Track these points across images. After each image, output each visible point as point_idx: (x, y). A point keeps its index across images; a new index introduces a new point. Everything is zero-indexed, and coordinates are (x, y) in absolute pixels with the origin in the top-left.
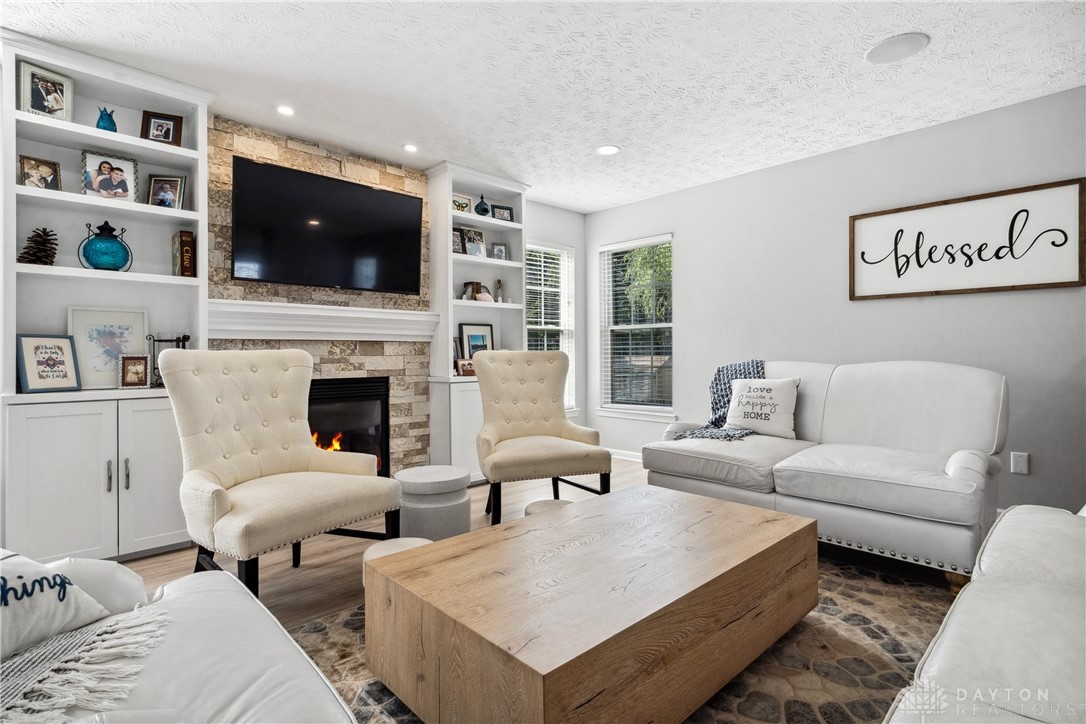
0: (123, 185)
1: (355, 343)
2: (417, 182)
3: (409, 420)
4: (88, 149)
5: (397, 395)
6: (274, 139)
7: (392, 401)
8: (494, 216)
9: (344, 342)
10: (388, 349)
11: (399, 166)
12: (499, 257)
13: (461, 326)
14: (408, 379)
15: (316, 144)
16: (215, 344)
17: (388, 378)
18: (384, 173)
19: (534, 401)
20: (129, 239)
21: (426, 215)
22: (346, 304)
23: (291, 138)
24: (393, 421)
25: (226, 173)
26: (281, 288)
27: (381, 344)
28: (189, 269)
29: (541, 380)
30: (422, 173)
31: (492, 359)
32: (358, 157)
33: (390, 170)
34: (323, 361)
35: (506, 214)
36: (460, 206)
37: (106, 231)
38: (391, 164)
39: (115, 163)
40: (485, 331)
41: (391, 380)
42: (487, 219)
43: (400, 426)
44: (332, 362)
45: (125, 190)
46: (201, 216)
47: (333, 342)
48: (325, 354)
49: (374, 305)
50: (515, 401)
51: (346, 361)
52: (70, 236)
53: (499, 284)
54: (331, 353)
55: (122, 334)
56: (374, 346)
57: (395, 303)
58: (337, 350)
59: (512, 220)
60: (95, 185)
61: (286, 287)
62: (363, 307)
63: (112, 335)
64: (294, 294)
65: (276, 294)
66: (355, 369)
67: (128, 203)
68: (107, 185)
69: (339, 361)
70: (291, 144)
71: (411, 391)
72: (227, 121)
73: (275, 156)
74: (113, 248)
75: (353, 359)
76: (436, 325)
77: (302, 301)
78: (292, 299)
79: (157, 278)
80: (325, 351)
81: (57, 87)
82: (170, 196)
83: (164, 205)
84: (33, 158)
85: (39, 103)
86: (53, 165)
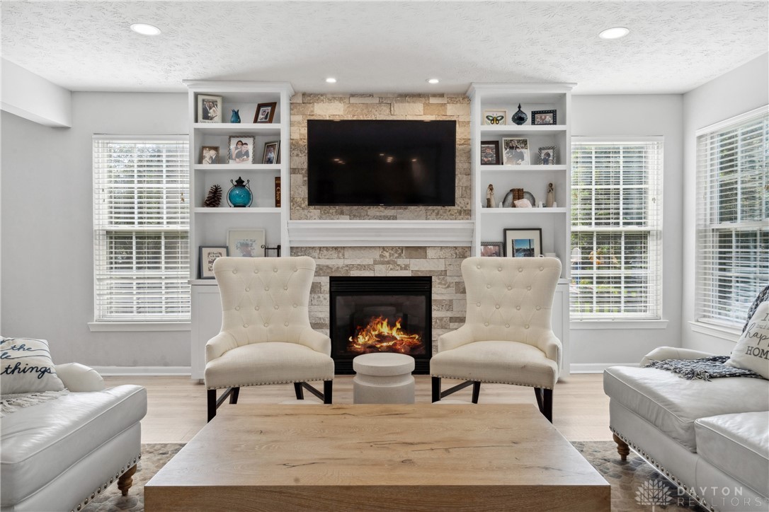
0: (247, 154)
1: (402, 248)
2: (459, 105)
3: (449, 314)
5: (438, 292)
6: (341, 99)
7: (434, 297)
8: (533, 123)
9: (392, 248)
10: (430, 253)
11: (442, 95)
12: (546, 162)
13: (505, 230)
14: (449, 279)
15: (371, 95)
16: (294, 251)
17: (431, 277)
18: (427, 105)
19: (518, 307)
20: (250, 187)
21: (460, 133)
22: (395, 218)
23: (353, 95)
24: (435, 314)
25: (302, 132)
26: (346, 208)
27: (424, 248)
28: (278, 203)
29: (528, 287)
30: (464, 97)
31: (480, 265)
32: (403, 96)
33: (433, 100)
34: (376, 262)
35: (549, 118)
36: (495, 120)
37: (240, 183)
38: (434, 95)
39: (244, 140)
40: (534, 236)
41: (434, 279)
42: (527, 127)
43: (441, 319)
44: (383, 263)
45: (248, 156)
46: (284, 167)
47: (383, 248)
48: (378, 257)
49: (418, 216)
50: (498, 306)
51: (395, 263)
53: (551, 187)
54: (381, 256)
55: (252, 244)
56: (419, 251)
57: (437, 214)
58: (387, 254)
59: (555, 123)
60: (234, 156)
61: (348, 208)
62: (409, 219)
63: (247, 245)
64: (354, 212)
65: (342, 213)
66: (401, 269)
67: (248, 165)
68: (239, 155)
69: (388, 263)
70: (353, 100)
71: (452, 290)
72: (310, 95)
73: (341, 113)
74: (242, 193)
75: (400, 261)
76: (473, 231)
77: (360, 217)
78: (353, 217)
79: (261, 209)
80: (377, 255)
81: (214, 103)
82: (273, 155)
83: (270, 161)
84: (207, 146)
85: (206, 117)
86: (216, 149)
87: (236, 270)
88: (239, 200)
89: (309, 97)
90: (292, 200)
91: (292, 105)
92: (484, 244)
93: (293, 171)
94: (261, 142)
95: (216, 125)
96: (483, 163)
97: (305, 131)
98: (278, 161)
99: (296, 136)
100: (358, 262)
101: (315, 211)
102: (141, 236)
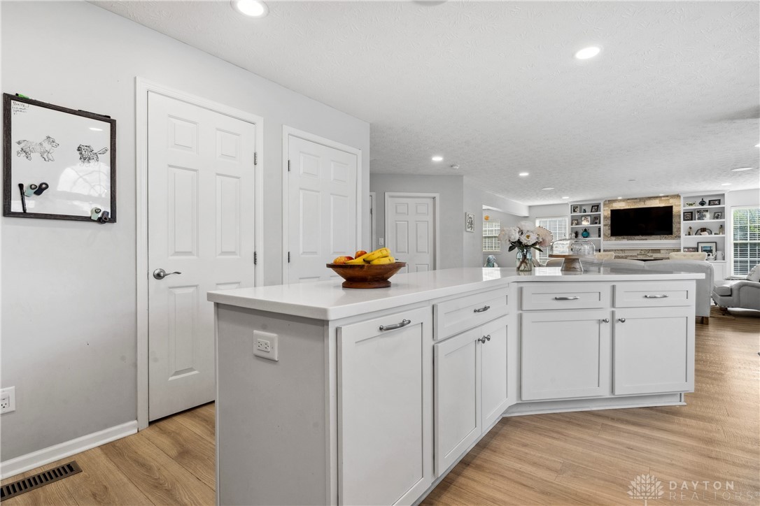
0: (588, 221)
1: (649, 250)
2: (675, 199)
4: (582, 216)
6: (623, 202)
8: (710, 205)
9: (645, 250)
10: (662, 251)
11: (667, 196)
12: (717, 218)
13: (698, 243)
15: (636, 199)
16: (604, 251)
18: (661, 201)
20: (589, 231)
21: (675, 210)
22: (646, 240)
23: (629, 199)
25: (608, 213)
26: (625, 237)
27: (659, 250)
28: (600, 236)
30: (677, 196)
31: (676, 255)
32: (650, 198)
33: (662, 199)
35: (717, 203)
36: (691, 205)
37: (585, 230)
38: (665, 197)
39: (587, 218)
40: (713, 245)
42: (706, 206)
44: (641, 255)
46: (602, 225)
47: (641, 250)
49: (657, 239)
51: (646, 255)
52: (580, 232)
54: (641, 252)
57: (666, 238)
59: (720, 204)
61: (627, 237)
64: (629, 238)
66: (649, 257)
67: (588, 225)
74: (586, 233)
75: (649, 254)
76: (680, 244)
77: (632, 240)
78: (628, 240)
79: (594, 238)
80: (639, 252)
81: (577, 207)
82: (598, 221)
83: (596, 223)
85: (574, 211)
88: (585, 236)
89: (611, 201)
90: (604, 234)
91: (604, 204)
92: (684, 248)
93: (605, 225)
94: (593, 217)
95: (578, 214)
96: (684, 220)
97: (610, 212)
98: (600, 223)
99: (606, 214)
101: (613, 238)
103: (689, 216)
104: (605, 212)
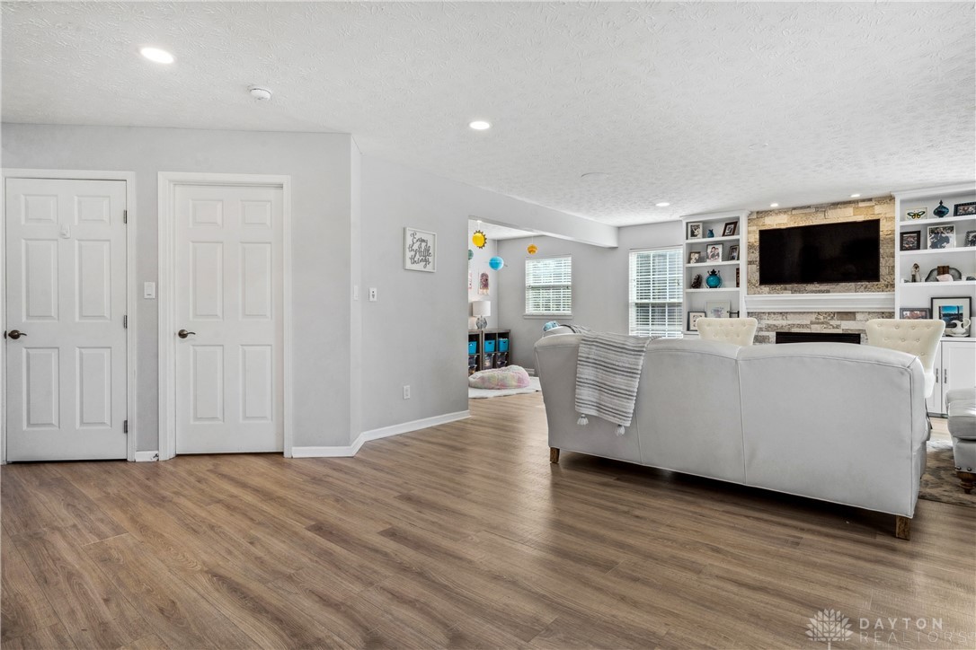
0: (718, 255)
1: (834, 313)
2: (886, 205)
4: (708, 244)
6: (785, 213)
8: (955, 214)
9: (826, 313)
10: (859, 317)
11: (870, 200)
13: (932, 299)
15: (809, 207)
16: (749, 314)
17: (859, 335)
18: (856, 209)
20: (721, 275)
21: (884, 228)
22: (828, 291)
23: (794, 209)
25: (755, 238)
26: (787, 286)
27: (854, 313)
28: (738, 285)
30: (890, 199)
32: (835, 205)
33: (861, 205)
34: (812, 323)
35: (969, 209)
36: (916, 216)
37: (713, 273)
38: (864, 201)
39: (716, 247)
40: (965, 302)
41: (862, 336)
42: (949, 218)
44: (818, 323)
45: (719, 257)
46: (742, 263)
47: (818, 313)
48: (814, 319)
49: (848, 290)
51: (828, 324)
52: (705, 275)
54: (817, 318)
55: (721, 310)
56: (850, 315)
57: (866, 288)
58: (821, 317)
60: (710, 257)
61: (790, 285)
62: (840, 292)
63: (718, 311)
64: (793, 288)
65: (786, 289)
66: (834, 328)
67: (719, 262)
68: (713, 256)
69: (823, 323)
70: (794, 212)
72: (762, 212)
73: (785, 221)
74: (715, 279)
75: (832, 322)
76: (893, 300)
77: (800, 292)
78: (794, 291)
79: (727, 289)
80: (813, 317)
81: (698, 226)
82: (735, 254)
83: (733, 258)
84: (694, 253)
85: (693, 235)
86: (699, 253)
87: (709, 325)
88: (712, 283)
89: (761, 214)
90: (749, 282)
91: (750, 220)
92: (903, 310)
93: (750, 263)
94: (728, 245)
95: (699, 240)
96: (902, 248)
97: (757, 236)
98: (738, 259)
99: (752, 240)
100: (798, 322)
101: (766, 289)
102: (654, 305)
103: (912, 240)
104: (747, 237)
